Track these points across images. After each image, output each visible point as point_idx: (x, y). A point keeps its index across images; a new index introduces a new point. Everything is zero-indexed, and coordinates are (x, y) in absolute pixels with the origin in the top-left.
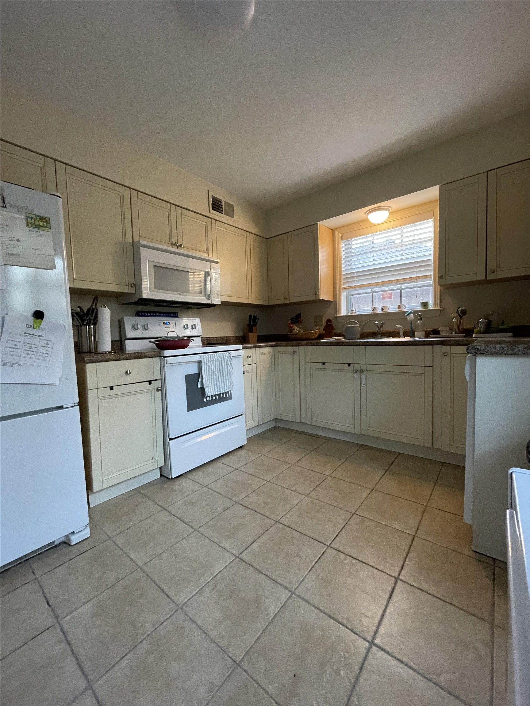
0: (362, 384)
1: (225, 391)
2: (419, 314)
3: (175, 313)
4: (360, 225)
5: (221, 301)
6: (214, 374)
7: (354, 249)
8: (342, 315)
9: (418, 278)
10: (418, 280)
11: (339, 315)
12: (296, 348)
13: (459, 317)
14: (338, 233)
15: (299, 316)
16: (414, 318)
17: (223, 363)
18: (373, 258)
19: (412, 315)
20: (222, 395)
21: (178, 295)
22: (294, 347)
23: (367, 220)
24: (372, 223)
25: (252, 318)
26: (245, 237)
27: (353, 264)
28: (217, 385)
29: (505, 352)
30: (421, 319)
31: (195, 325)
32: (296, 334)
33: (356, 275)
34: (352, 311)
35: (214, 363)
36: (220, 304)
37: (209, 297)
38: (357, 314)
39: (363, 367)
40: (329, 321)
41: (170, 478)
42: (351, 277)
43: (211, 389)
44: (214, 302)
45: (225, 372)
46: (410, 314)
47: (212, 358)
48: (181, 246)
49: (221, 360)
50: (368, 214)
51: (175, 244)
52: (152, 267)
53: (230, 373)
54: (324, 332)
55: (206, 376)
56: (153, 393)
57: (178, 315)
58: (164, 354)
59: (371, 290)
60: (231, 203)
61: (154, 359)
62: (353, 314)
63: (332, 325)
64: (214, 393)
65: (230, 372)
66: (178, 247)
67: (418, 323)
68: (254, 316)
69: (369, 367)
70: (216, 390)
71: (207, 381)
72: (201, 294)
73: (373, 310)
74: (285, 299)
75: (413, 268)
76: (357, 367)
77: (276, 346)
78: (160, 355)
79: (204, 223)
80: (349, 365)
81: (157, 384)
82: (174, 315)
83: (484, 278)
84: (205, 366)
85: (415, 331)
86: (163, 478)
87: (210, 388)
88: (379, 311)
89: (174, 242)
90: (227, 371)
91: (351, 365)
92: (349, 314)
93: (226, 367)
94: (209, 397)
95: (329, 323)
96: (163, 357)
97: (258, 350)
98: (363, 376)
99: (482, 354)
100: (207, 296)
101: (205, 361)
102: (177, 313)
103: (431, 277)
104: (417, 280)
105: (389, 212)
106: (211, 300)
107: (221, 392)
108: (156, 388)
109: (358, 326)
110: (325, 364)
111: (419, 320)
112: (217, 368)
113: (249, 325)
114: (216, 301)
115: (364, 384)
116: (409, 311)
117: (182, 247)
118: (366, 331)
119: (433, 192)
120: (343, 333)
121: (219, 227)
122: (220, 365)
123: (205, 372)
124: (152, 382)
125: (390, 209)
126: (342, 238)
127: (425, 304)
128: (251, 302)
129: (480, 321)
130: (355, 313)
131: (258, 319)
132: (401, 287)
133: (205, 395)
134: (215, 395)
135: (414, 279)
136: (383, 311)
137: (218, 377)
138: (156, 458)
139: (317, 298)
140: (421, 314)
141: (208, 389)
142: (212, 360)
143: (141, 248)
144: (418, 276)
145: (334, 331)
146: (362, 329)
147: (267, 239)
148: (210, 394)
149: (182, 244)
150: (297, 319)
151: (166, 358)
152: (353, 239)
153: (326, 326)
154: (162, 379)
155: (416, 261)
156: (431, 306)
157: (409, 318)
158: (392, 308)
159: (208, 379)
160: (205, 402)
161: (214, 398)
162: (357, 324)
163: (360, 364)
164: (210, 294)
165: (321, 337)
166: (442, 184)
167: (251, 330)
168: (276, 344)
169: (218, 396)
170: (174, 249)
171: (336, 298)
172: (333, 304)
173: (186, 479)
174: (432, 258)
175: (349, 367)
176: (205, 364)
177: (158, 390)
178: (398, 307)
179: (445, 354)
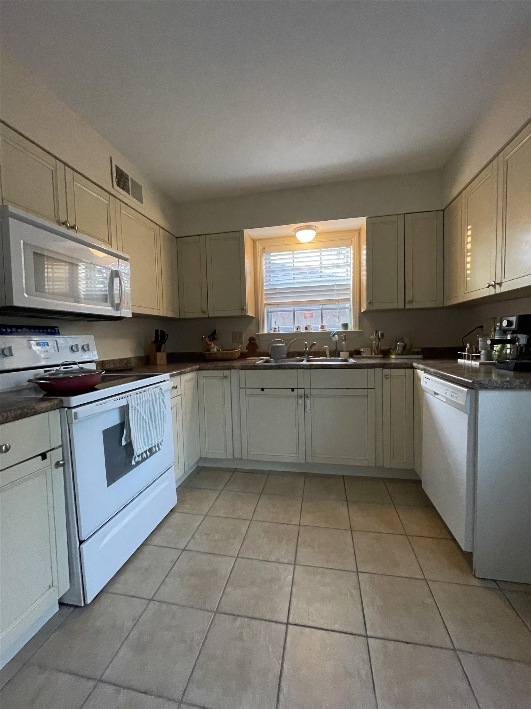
0: (307, 410)
1: (158, 442)
2: (344, 335)
3: (53, 328)
4: (283, 241)
5: (132, 313)
6: (143, 421)
7: (273, 264)
8: (264, 333)
9: (339, 300)
10: (340, 302)
11: (262, 333)
12: (227, 372)
13: (378, 339)
14: (259, 244)
15: (215, 332)
16: (339, 338)
17: (155, 404)
18: (294, 276)
19: (336, 336)
20: (154, 449)
21: (74, 302)
22: (225, 371)
23: (294, 236)
24: (298, 240)
25: (159, 333)
26: (154, 231)
27: (272, 280)
28: (147, 436)
29: (505, 386)
30: (346, 340)
31: (88, 345)
32: (216, 354)
33: (278, 291)
34: (274, 329)
35: (144, 407)
36: (131, 317)
37: (117, 307)
38: (281, 332)
39: (307, 392)
40: (252, 339)
41: (83, 605)
42: (274, 293)
43: (141, 444)
44: (122, 315)
45: (158, 416)
46: (334, 335)
47: (141, 399)
48: (73, 227)
49: (152, 399)
50: (296, 232)
51: (63, 224)
52: (32, 256)
53: (164, 416)
54: (247, 351)
55: (134, 426)
56: (49, 473)
57: (58, 330)
58: (69, 404)
59: (292, 308)
60: (140, 184)
61: (51, 413)
62: (277, 332)
63: (255, 344)
64: (144, 449)
65: (163, 414)
66: (68, 228)
67: (343, 344)
68: (161, 331)
69: (314, 392)
70: (147, 444)
71: (135, 434)
72: (107, 302)
73: (297, 328)
74: (203, 312)
75: (333, 290)
76: (301, 392)
77: (200, 369)
78: (61, 406)
79: (105, 201)
80: (293, 390)
81: (57, 456)
82: (53, 331)
83: (403, 307)
84: (133, 412)
85: (340, 351)
86: (66, 609)
87: (139, 444)
88: (303, 330)
89: (63, 219)
90: (160, 413)
91: (295, 389)
92: (272, 332)
93: (158, 407)
94: (138, 456)
95: (253, 341)
96: (66, 409)
97: (182, 376)
98: (308, 402)
99: (486, 388)
100: (115, 306)
101: (133, 404)
102: (57, 327)
103: (350, 301)
104: (338, 303)
105: (316, 231)
106: (119, 311)
107: (154, 445)
108: (54, 463)
109: (284, 346)
110: (264, 389)
111: (343, 341)
112: (147, 411)
113: (155, 342)
114: (126, 312)
115: (309, 410)
116: (334, 332)
117: (75, 229)
118: (292, 350)
119: (361, 222)
120: (270, 352)
121: (125, 211)
122: (150, 407)
123: (132, 420)
124: (48, 455)
125: (316, 230)
126: (263, 252)
127: (345, 326)
128: (161, 315)
129: (398, 344)
130: (279, 331)
131: (168, 335)
132: (322, 308)
133: (134, 455)
134: (146, 452)
135: (335, 302)
136: (307, 330)
137: (149, 424)
138: (55, 584)
139: (243, 314)
140: (345, 335)
141: (137, 445)
142: (142, 401)
143: (10, 219)
144: (339, 298)
145: (258, 350)
146: (289, 348)
147: (177, 238)
148: (139, 451)
149: (75, 225)
150: (213, 336)
151: (74, 410)
152: (272, 254)
153: (249, 343)
154: (65, 446)
155: (337, 284)
156: (351, 328)
157: (334, 339)
158: (316, 328)
159: (137, 430)
160: (133, 465)
161: (144, 455)
162: (283, 343)
163: (304, 388)
164: (119, 302)
165: (243, 356)
166: (368, 217)
167: (159, 350)
168: (200, 367)
169: (148, 451)
170: (63, 229)
171: (258, 315)
172: (256, 321)
173: (109, 595)
174: (351, 283)
175: (293, 392)
176: (133, 409)
177: (57, 465)
178: (321, 327)
179: (386, 377)
